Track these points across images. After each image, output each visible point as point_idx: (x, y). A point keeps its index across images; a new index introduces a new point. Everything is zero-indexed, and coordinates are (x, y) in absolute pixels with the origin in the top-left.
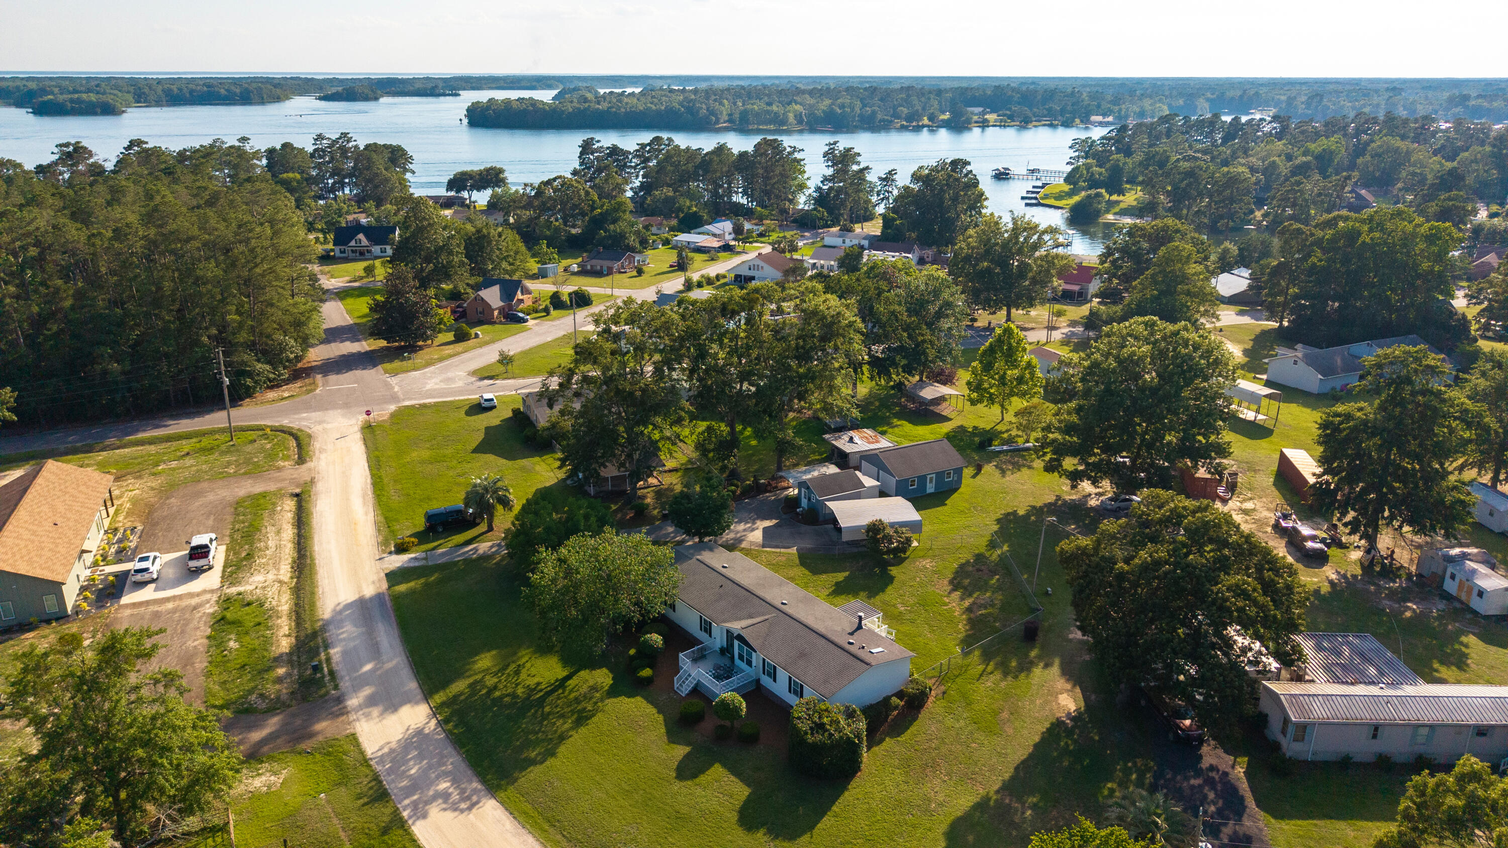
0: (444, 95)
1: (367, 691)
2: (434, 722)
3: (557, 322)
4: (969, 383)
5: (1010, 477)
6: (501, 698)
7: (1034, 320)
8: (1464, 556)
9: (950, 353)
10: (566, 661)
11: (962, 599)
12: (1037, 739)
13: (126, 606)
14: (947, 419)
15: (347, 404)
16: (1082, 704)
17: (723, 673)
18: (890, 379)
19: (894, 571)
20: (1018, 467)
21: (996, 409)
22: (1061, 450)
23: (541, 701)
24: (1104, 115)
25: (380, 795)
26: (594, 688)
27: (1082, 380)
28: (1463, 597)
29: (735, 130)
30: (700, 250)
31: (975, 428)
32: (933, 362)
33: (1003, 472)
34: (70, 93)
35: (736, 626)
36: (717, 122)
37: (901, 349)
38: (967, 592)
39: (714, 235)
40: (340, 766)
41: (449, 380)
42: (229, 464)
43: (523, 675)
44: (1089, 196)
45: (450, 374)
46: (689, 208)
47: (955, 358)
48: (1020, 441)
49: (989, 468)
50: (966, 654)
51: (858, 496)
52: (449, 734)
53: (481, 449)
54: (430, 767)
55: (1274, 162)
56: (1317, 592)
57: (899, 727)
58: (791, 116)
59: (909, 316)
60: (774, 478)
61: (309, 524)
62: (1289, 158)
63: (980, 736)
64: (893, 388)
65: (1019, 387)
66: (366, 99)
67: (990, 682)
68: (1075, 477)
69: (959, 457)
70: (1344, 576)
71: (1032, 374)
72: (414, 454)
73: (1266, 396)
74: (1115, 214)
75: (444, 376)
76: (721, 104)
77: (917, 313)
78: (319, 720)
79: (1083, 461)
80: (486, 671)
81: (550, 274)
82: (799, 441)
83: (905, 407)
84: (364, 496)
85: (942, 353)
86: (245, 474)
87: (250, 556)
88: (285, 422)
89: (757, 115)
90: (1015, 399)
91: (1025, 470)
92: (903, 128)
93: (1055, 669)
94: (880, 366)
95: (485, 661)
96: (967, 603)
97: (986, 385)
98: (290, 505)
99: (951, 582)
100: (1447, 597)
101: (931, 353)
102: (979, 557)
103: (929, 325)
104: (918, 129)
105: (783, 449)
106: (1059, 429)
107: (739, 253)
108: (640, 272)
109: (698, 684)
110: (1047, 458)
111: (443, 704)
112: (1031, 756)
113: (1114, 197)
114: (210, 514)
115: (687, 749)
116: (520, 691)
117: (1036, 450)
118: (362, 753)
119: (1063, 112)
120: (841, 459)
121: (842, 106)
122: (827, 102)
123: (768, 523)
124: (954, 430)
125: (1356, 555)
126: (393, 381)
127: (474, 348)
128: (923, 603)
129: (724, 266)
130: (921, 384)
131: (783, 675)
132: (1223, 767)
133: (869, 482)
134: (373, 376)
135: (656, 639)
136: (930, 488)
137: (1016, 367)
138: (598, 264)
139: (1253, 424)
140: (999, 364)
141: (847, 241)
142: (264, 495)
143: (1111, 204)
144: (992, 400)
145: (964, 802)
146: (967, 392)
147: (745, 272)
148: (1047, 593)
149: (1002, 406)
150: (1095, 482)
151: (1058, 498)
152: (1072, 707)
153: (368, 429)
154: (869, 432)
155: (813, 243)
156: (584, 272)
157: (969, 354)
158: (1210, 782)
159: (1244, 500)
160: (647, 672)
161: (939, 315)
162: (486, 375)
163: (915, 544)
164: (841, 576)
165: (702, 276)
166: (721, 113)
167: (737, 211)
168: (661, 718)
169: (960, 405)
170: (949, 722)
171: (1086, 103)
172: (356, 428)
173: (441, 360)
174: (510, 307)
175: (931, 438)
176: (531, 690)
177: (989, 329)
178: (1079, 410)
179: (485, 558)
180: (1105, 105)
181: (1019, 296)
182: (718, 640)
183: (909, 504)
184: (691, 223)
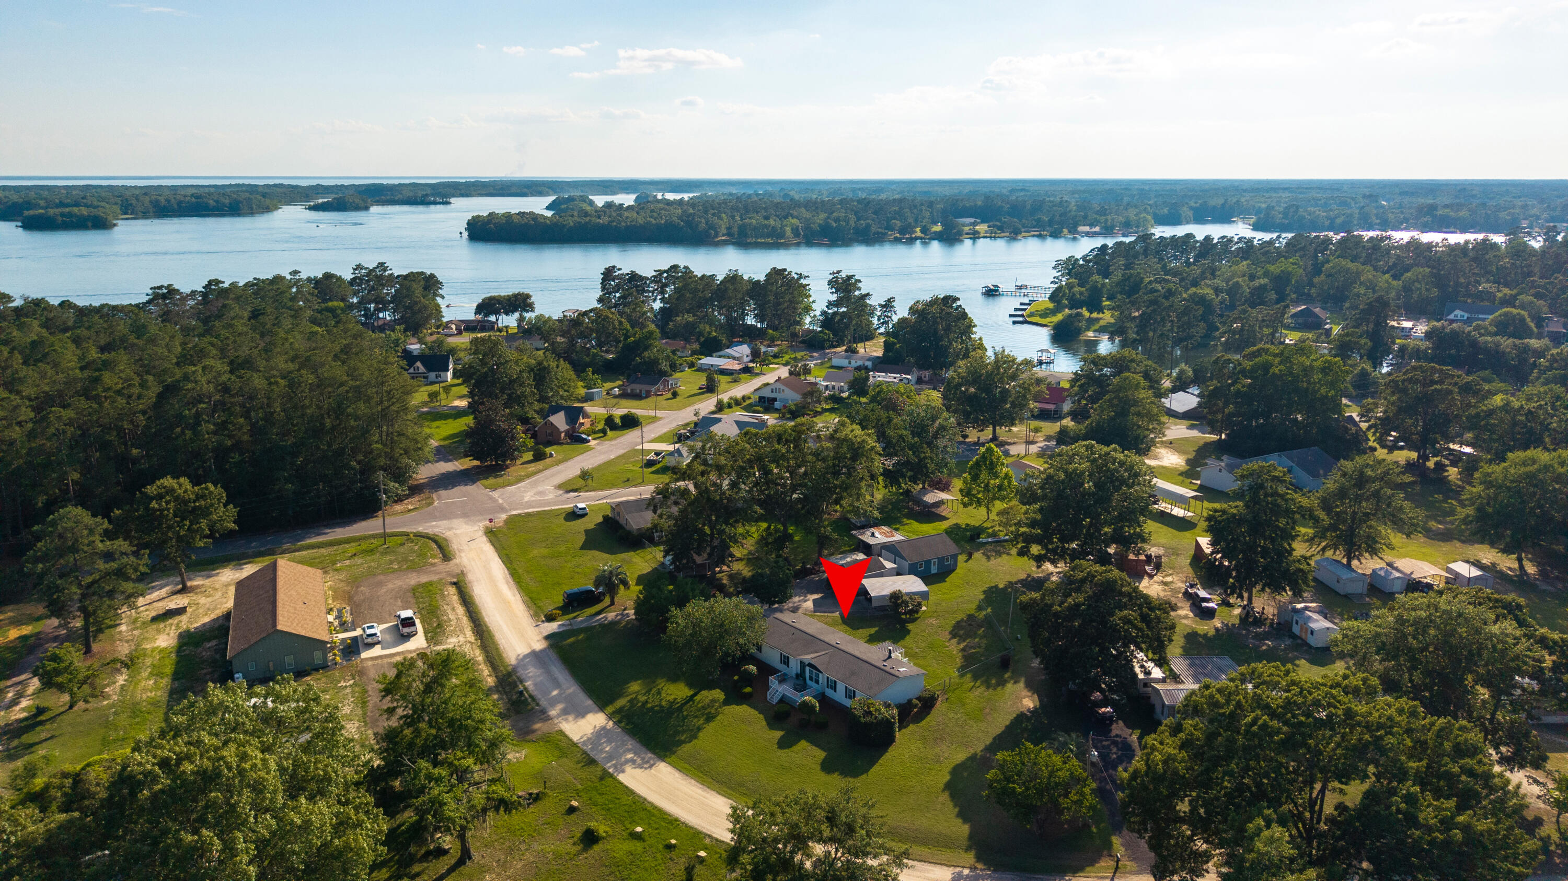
0: (435, 203)
1: (560, 707)
2: (611, 723)
3: (613, 442)
4: (961, 490)
5: (993, 562)
6: (652, 708)
7: (1016, 436)
8: (1306, 608)
9: (946, 466)
10: (690, 685)
11: (959, 643)
12: (1007, 723)
13: (367, 659)
14: (945, 518)
15: (466, 514)
16: (1038, 704)
17: (801, 687)
18: (900, 487)
19: (910, 626)
20: (999, 554)
21: (983, 510)
22: (1029, 540)
23: (680, 709)
24: (1091, 225)
25: (591, 762)
26: (713, 701)
27: (1041, 488)
28: (1304, 636)
29: (734, 244)
30: (723, 372)
31: (967, 525)
32: (933, 473)
33: (988, 558)
34: (57, 206)
35: (807, 658)
36: (716, 235)
37: (908, 463)
38: (962, 639)
39: (734, 358)
40: (558, 748)
41: (540, 493)
42: (391, 562)
43: (663, 695)
44: (1070, 316)
45: (540, 489)
46: (709, 333)
47: (950, 470)
48: (1002, 534)
49: (978, 555)
50: (962, 676)
51: (881, 575)
52: (623, 729)
53: (586, 546)
54: (617, 747)
55: (1237, 282)
56: (1205, 635)
57: (919, 718)
58: (788, 229)
59: (913, 438)
60: (816, 564)
61: (474, 603)
62: (1252, 277)
63: (971, 722)
64: (902, 494)
65: (999, 493)
66: (357, 208)
67: (977, 692)
68: (1039, 559)
69: (954, 545)
70: (1227, 625)
71: (1010, 482)
72: (535, 552)
73: (1193, 497)
74: (1095, 331)
75: (535, 490)
76: (720, 218)
77: (919, 435)
78: (534, 723)
79: (1045, 547)
80: (637, 693)
81: (596, 397)
82: (835, 536)
83: (912, 509)
84: (507, 583)
85: (942, 465)
86: (407, 568)
87: (439, 625)
88: (420, 529)
89: (755, 229)
90: (997, 503)
91: (1005, 557)
92: (897, 241)
93: (1021, 685)
94: (891, 477)
95: (635, 687)
96: (962, 646)
97: (974, 492)
98: (452, 590)
99: (950, 633)
100: (1294, 636)
101: (931, 467)
102: (970, 617)
103: (930, 444)
104: (911, 241)
105: (823, 542)
106: (1027, 525)
107: (757, 374)
108: (675, 395)
109: (784, 696)
110: (1019, 546)
111: (614, 713)
112: (1003, 732)
113: (1095, 315)
114: (396, 598)
115: (782, 733)
116: (664, 703)
117: (1010, 541)
118: (571, 740)
119: (1051, 223)
120: (866, 548)
121: (837, 220)
122: (823, 216)
123: (816, 596)
124: (950, 527)
125: (1237, 611)
126: (495, 494)
127: (552, 466)
128: (931, 646)
129: (746, 388)
130: (924, 491)
131: (841, 687)
132: (1124, 735)
133: (889, 565)
134: (476, 491)
135: (752, 668)
136: (934, 570)
137: (997, 477)
138: (637, 388)
139: (1183, 520)
140: (984, 475)
141: (853, 362)
142: (430, 583)
143: (1091, 321)
144: (979, 503)
145: (961, 756)
146: (960, 497)
147: (767, 393)
148: (1017, 639)
149: (988, 508)
150: (1053, 562)
151: (1029, 575)
152: (1031, 705)
153: (490, 533)
154: (885, 528)
155: (822, 364)
156: (624, 395)
157: (961, 466)
158: (1115, 743)
159: (1166, 576)
160: (748, 690)
161: (936, 436)
162: (569, 487)
163: (924, 608)
164: (873, 631)
165: (731, 398)
166: (720, 227)
167: (750, 335)
168: (762, 716)
169: (955, 508)
170: (951, 715)
171: (1073, 213)
172: (481, 533)
173: (528, 476)
174: (573, 430)
175: (934, 532)
176: (672, 703)
177: (978, 444)
178: (1041, 510)
179: (613, 623)
180: (1092, 216)
181: (1002, 417)
182: (794, 667)
183: (919, 580)
184: (712, 347)
